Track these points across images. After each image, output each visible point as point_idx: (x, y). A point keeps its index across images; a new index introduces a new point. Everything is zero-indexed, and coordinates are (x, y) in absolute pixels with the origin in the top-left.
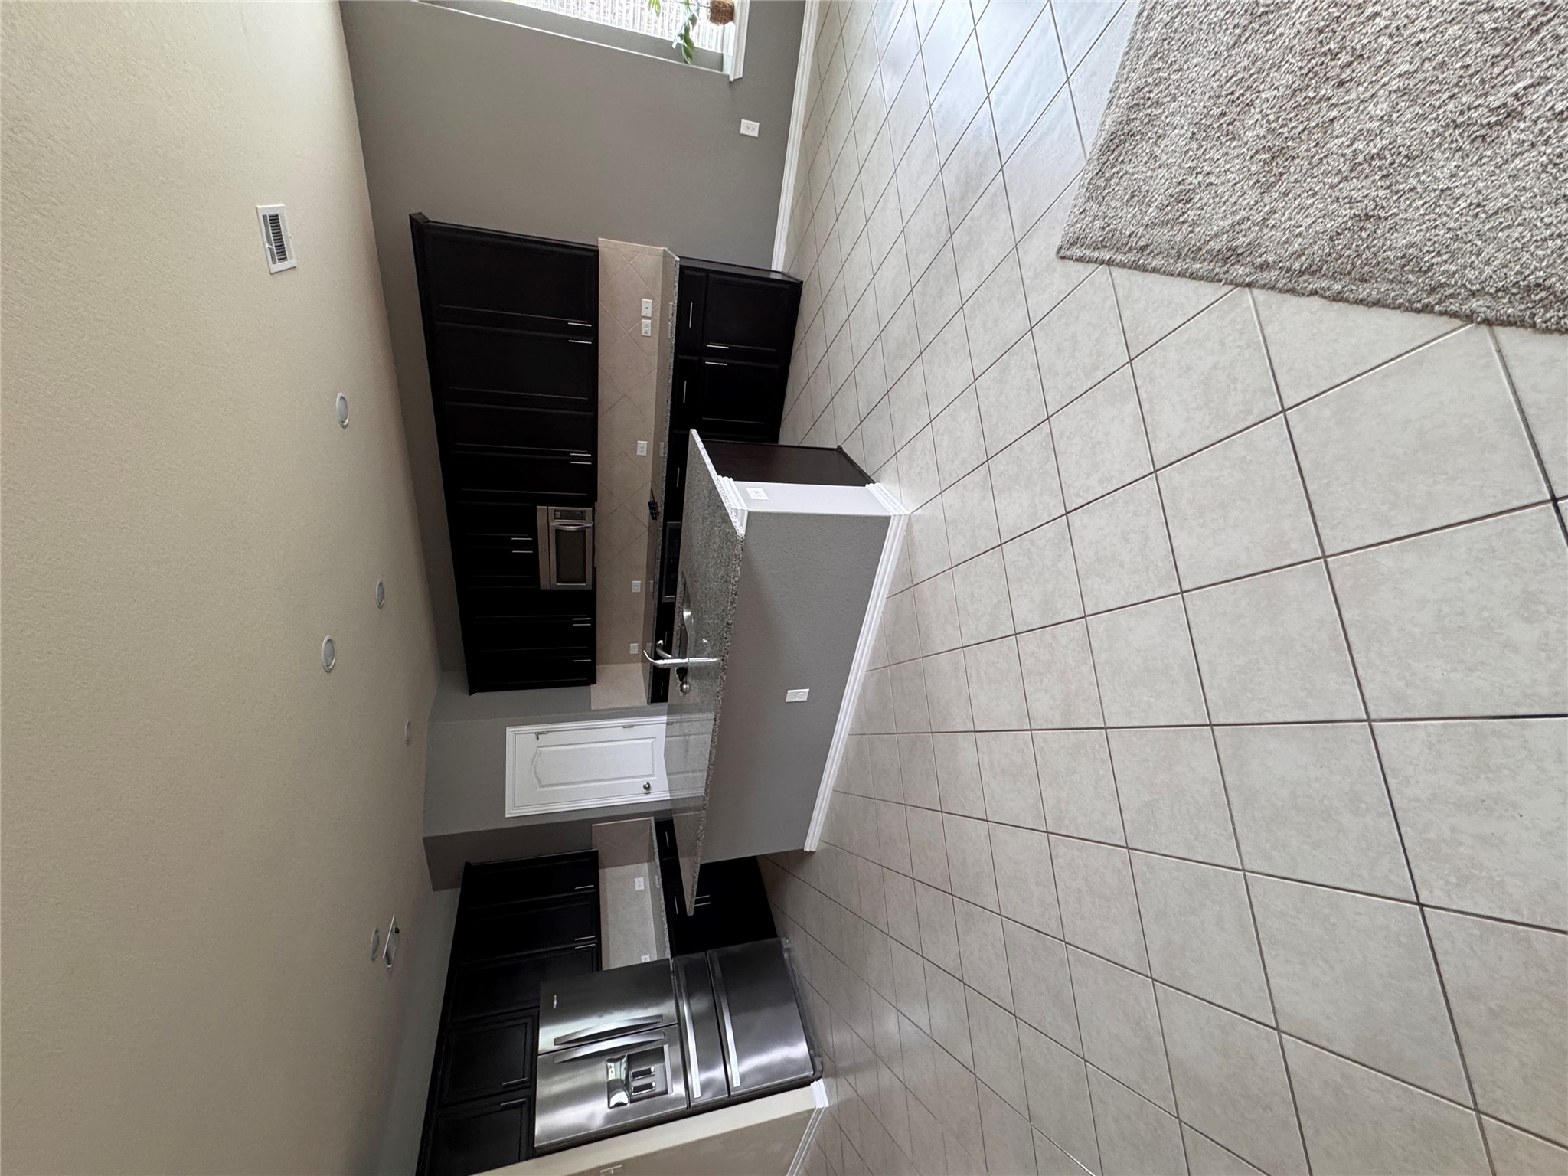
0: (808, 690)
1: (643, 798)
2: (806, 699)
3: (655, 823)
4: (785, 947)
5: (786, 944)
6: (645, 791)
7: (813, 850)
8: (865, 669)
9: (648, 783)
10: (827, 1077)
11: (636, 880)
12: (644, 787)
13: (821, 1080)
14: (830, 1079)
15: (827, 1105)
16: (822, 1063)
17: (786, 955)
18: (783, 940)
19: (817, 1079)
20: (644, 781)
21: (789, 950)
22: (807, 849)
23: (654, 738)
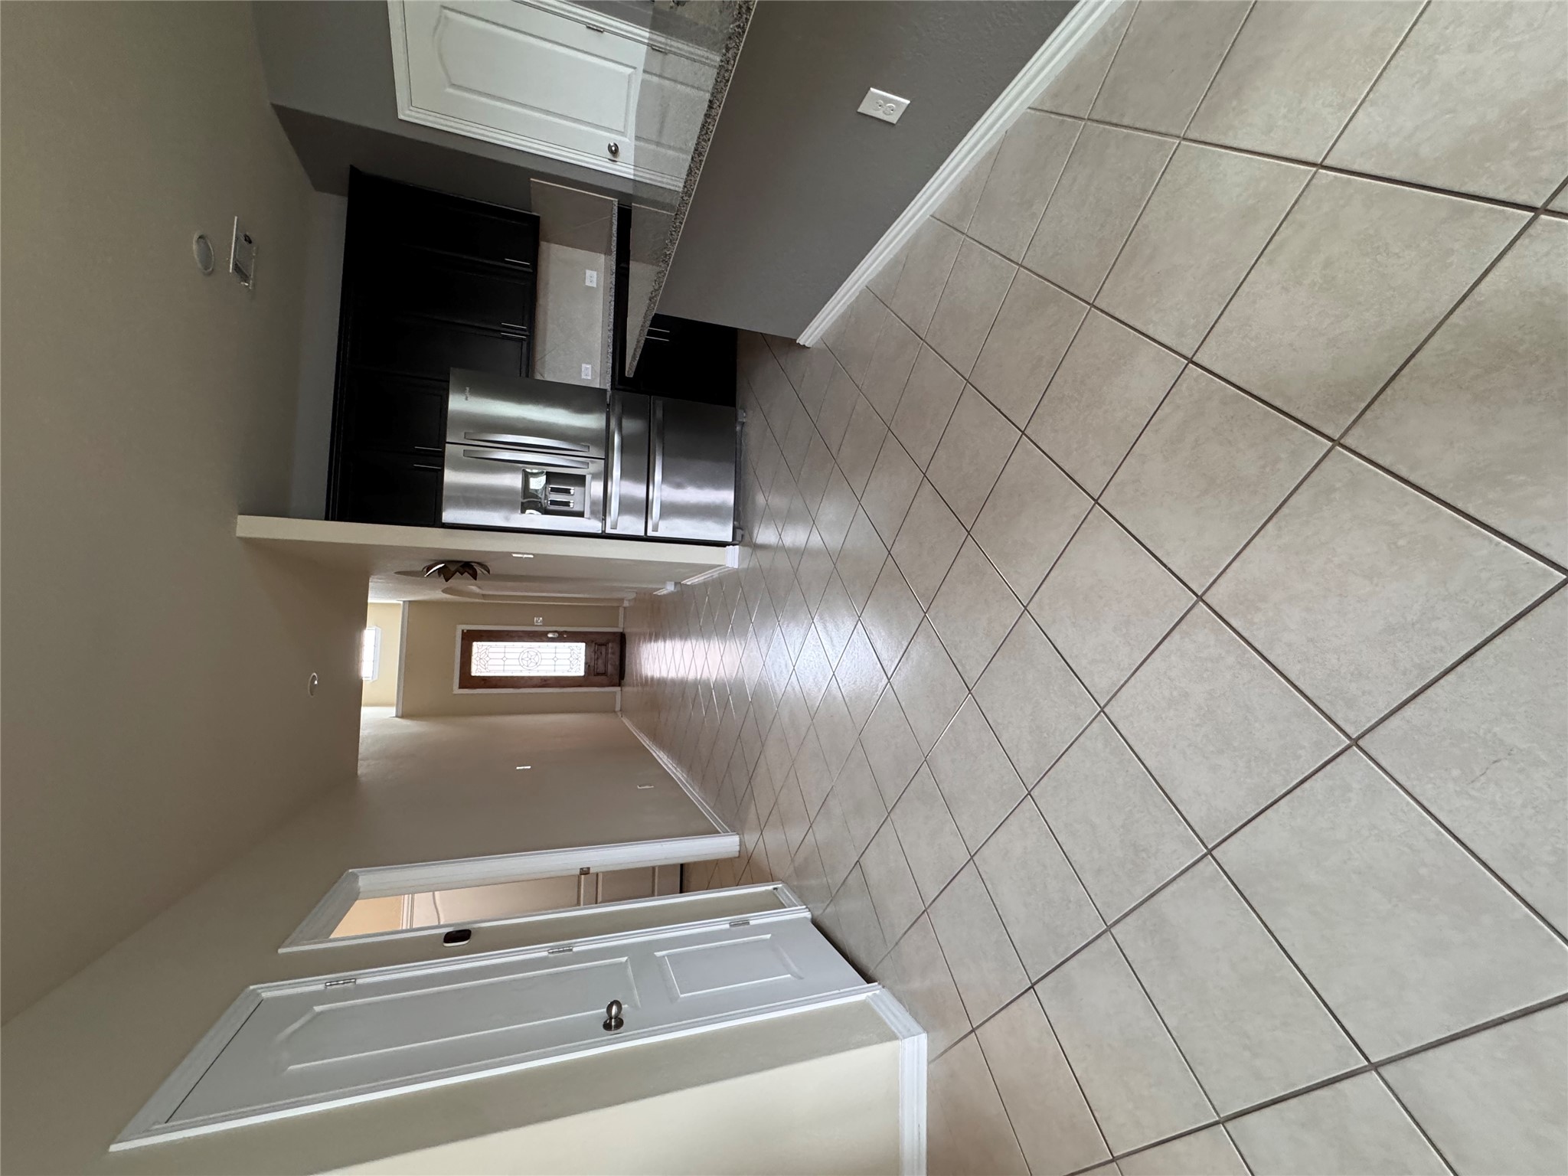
0: (908, 102)
1: (603, 164)
2: (893, 119)
3: (619, 207)
4: (740, 420)
5: (742, 417)
6: (609, 155)
7: (806, 345)
8: (1029, 103)
9: (616, 145)
10: (742, 546)
11: (588, 273)
12: (610, 147)
13: (737, 547)
14: (746, 548)
15: (736, 566)
16: (743, 536)
17: (738, 428)
18: (740, 412)
19: (734, 545)
20: (614, 138)
21: (743, 424)
22: (801, 341)
23: (635, 68)
